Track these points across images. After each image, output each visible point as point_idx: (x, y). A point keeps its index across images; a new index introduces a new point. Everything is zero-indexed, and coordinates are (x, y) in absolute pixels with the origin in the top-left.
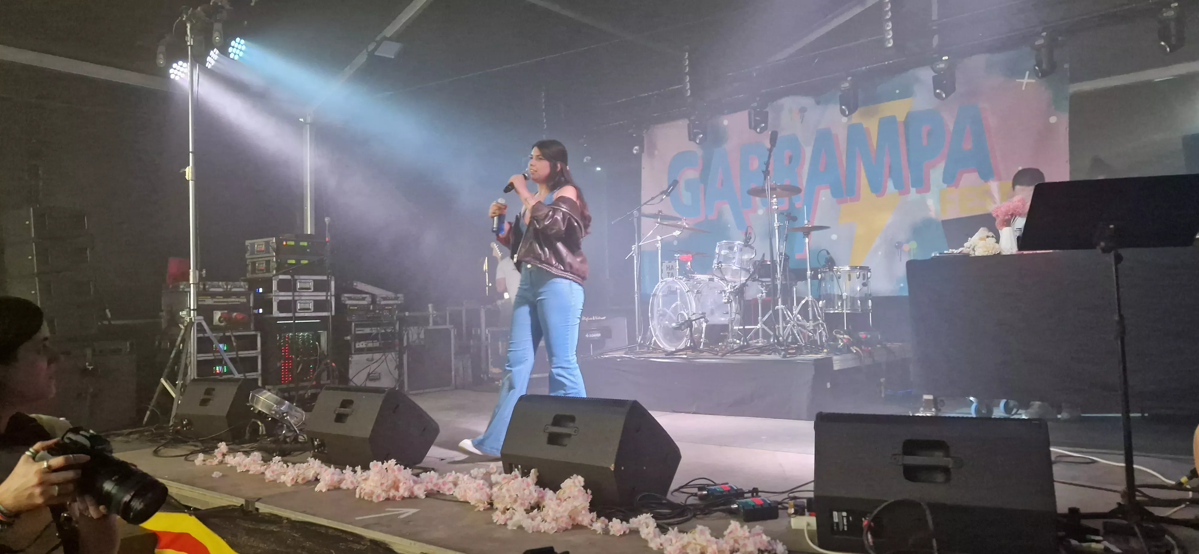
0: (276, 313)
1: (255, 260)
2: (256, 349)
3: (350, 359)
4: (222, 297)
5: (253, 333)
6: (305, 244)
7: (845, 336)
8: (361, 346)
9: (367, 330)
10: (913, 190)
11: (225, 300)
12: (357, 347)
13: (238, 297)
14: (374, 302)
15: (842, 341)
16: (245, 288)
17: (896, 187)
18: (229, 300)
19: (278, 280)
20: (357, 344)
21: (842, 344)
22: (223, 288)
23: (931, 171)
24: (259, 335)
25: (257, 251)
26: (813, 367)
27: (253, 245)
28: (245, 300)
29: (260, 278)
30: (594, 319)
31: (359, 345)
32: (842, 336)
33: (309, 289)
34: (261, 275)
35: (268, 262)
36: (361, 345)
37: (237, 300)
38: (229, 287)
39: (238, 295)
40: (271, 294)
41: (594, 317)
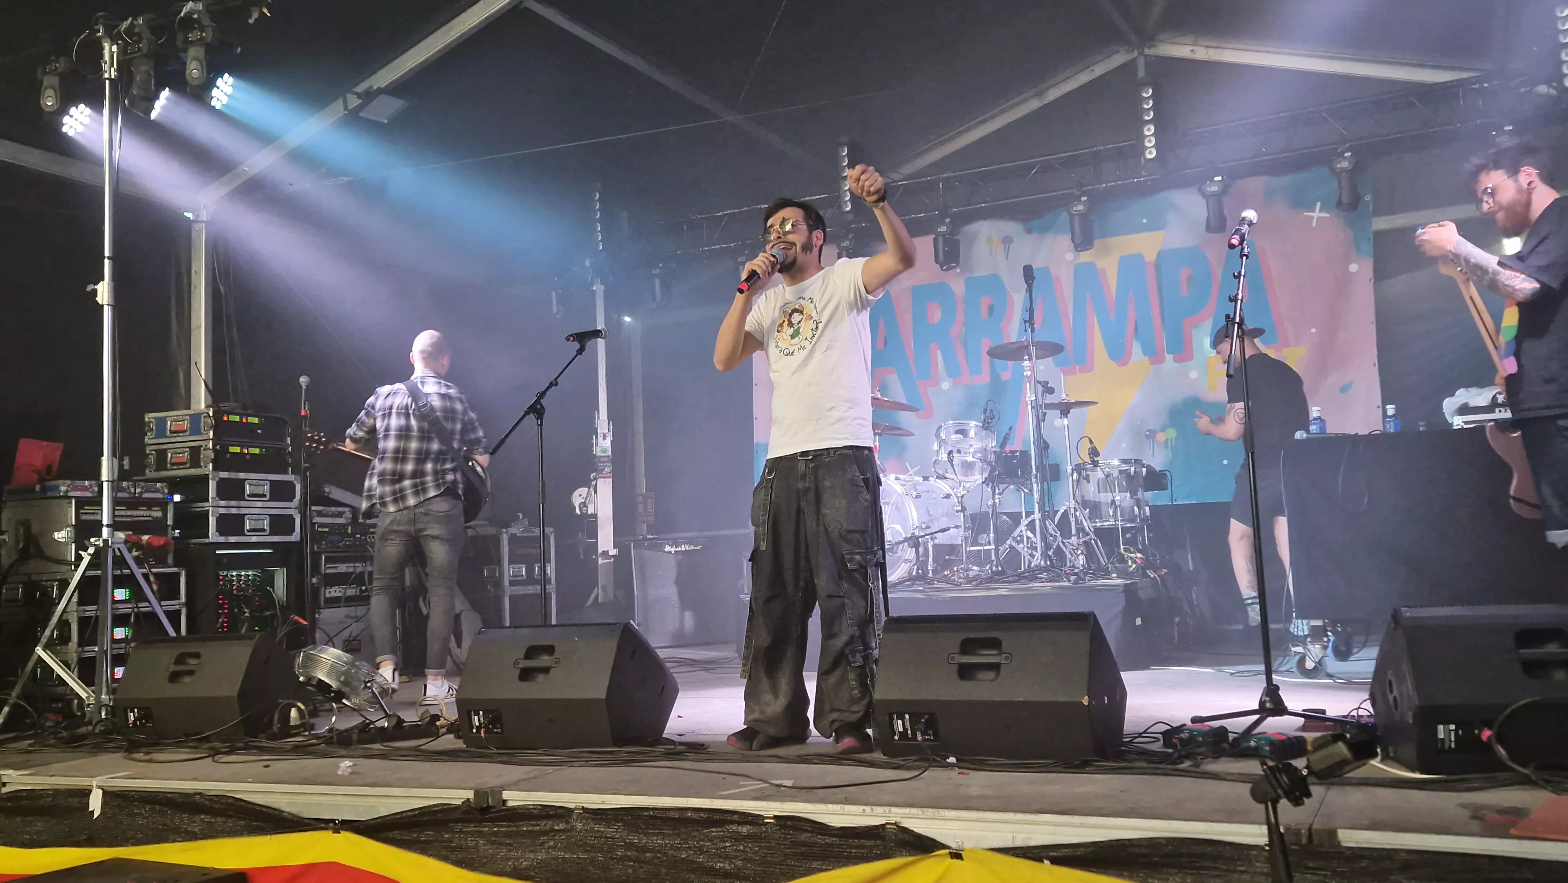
0: (213, 535)
1: (165, 447)
2: (179, 599)
3: (317, 616)
4: (124, 508)
5: (175, 569)
6: (256, 420)
7: (1139, 555)
8: (333, 594)
9: (343, 568)
10: (1169, 357)
11: (129, 513)
12: (328, 595)
13: (150, 509)
14: (355, 518)
15: (1134, 562)
16: (163, 493)
17: (1145, 353)
18: (135, 513)
19: (217, 479)
20: (327, 591)
21: (1134, 566)
22: (130, 493)
23: (1194, 332)
24: (183, 573)
25: (171, 432)
26: (1123, 596)
27: (161, 422)
28: (159, 514)
29: (179, 477)
30: (683, 549)
31: (330, 592)
32: (1133, 555)
33: (264, 496)
34: (181, 473)
35: (195, 452)
36: (334, 592)
37: (147, 513)
38: (138, 490)
39: (150, 504)
40: (206, 504)
41: (683, 546)
